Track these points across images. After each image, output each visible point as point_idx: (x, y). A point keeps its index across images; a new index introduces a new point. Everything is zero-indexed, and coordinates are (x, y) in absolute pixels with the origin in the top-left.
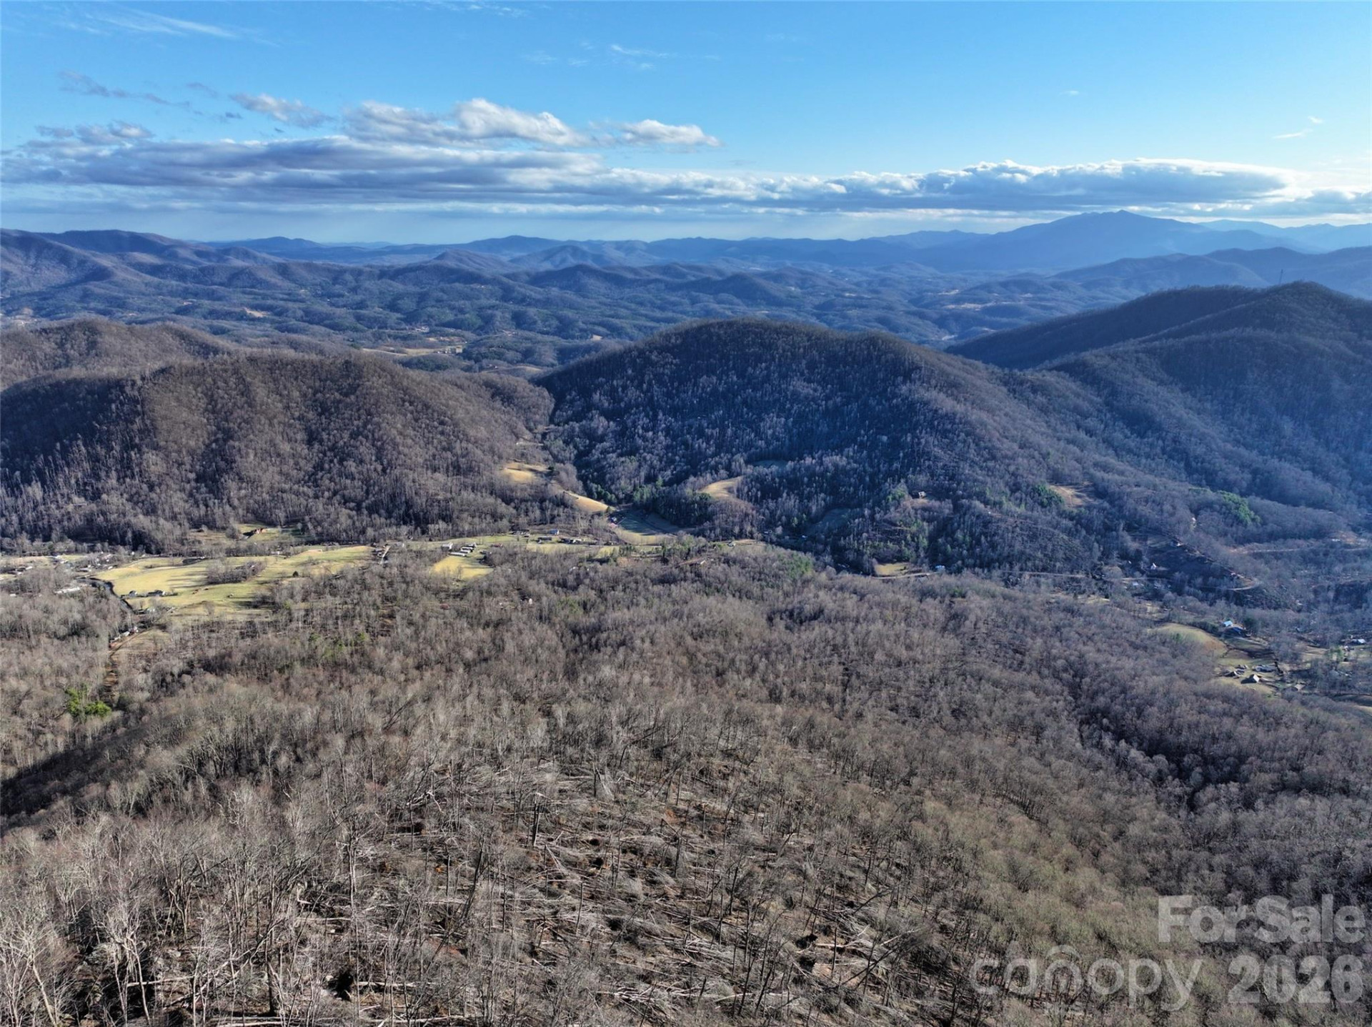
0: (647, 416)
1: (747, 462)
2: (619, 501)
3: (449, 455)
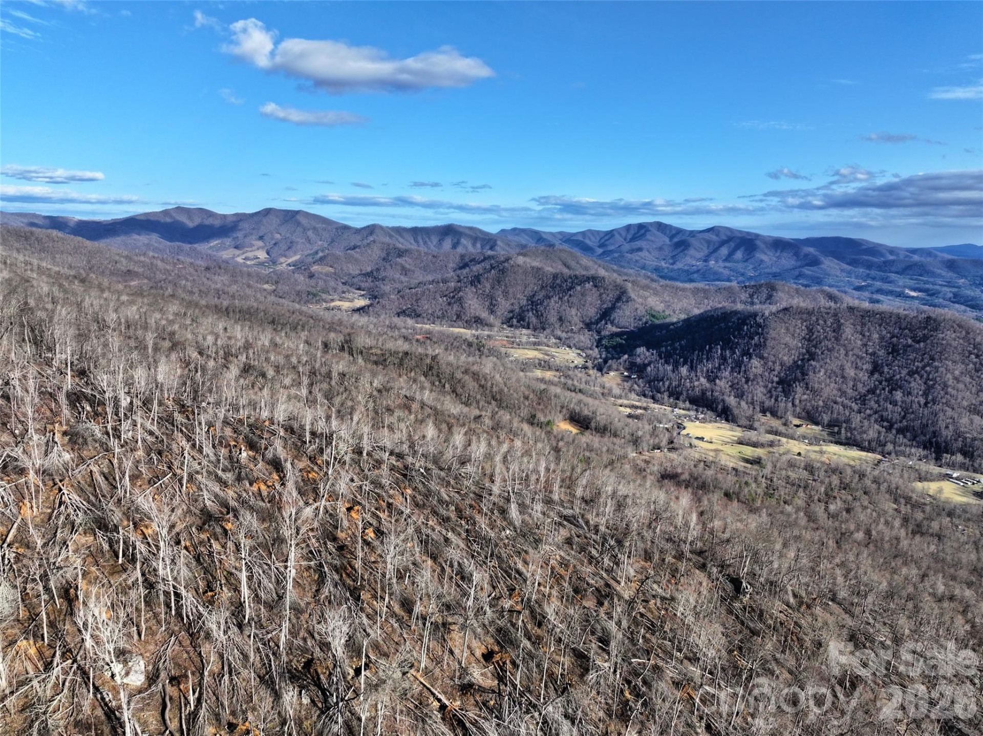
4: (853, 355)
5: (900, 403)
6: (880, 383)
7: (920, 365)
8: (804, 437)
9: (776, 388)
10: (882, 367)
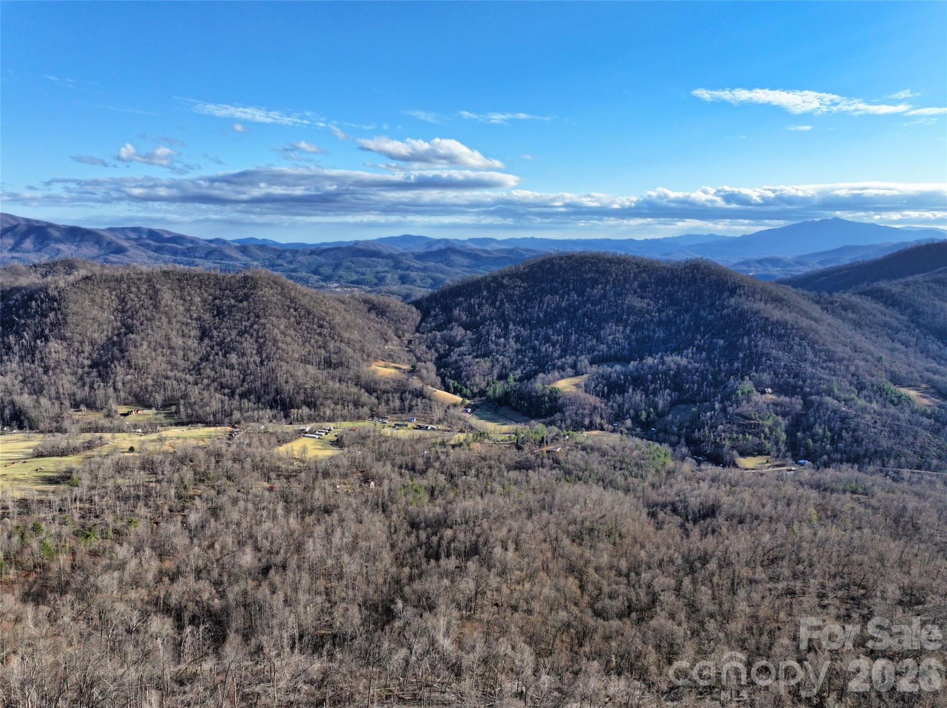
0: (499, 326)
1: (591, 363)
2: (474, 396)
3: (323, 351)
4: (177, 322)
5: (236, 366)
6: (212, 348)
7: (248, 324)
8: (135, 426)
9: (88, 373)
10: (211, 331)
